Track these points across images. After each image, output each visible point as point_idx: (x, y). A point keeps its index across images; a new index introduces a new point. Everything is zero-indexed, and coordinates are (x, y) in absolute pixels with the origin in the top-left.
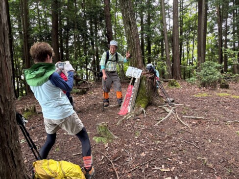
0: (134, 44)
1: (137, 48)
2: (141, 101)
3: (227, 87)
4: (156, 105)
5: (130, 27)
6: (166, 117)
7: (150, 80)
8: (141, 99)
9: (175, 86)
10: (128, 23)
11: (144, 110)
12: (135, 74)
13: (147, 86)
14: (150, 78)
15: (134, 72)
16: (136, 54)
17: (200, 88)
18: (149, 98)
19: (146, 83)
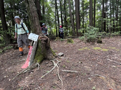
0: (32, 17)
1: (35, 20)
2: (38, 57)
3: (101, 42)
4: (49, 60)
5: (28, 5)
6: (51, 71)
7: (44, 42)
8: (38, 56)
9: (71, 42)
10: (27, 1)
11: (39, 65)
12: (34, 38)
13: (42, 47)
14: (44, 41)
15: (34, 37)
16: (34, 24)
17: (85, 43)
18: (44, 55)
19: (41, 45)
